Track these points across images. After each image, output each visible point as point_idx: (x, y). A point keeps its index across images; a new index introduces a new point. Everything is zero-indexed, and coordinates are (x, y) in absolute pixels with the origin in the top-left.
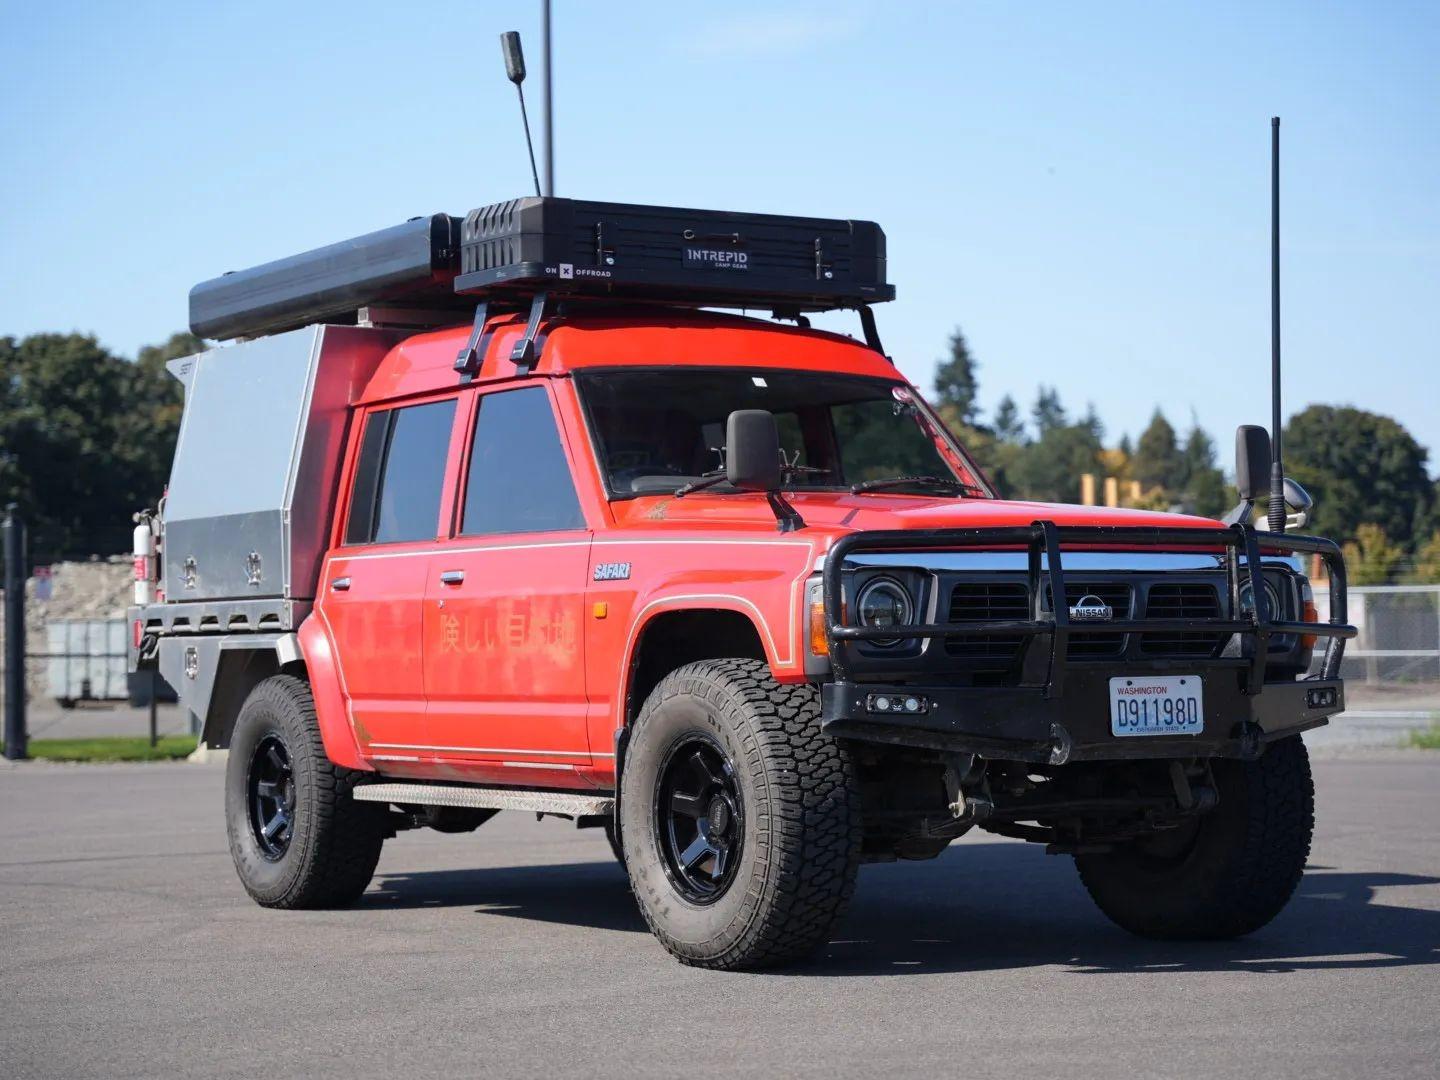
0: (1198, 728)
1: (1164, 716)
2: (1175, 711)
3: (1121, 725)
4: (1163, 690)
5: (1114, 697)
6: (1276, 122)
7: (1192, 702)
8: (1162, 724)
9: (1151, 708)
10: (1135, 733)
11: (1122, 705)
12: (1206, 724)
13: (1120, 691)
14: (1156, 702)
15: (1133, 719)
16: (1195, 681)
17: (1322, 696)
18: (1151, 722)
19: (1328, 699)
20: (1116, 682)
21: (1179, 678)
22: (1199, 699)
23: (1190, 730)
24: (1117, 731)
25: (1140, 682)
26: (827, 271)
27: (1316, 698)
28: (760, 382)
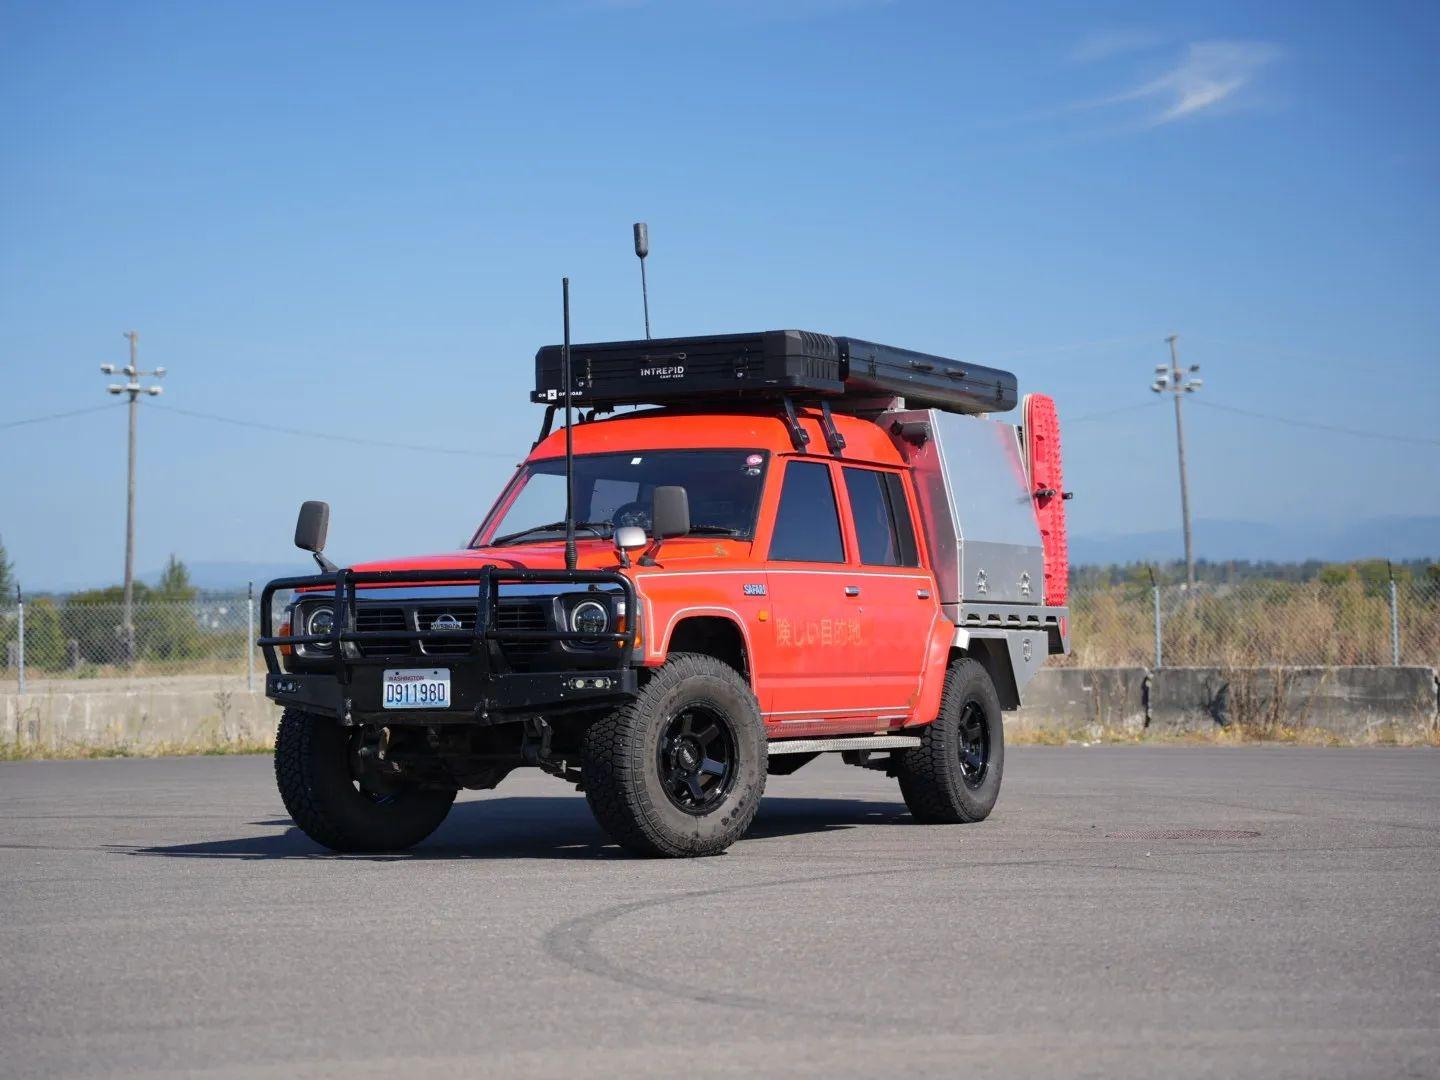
0: (447, 702)
1: (420, 696)
2: (428, 693)
3: (388, 701)
4: (422, 678)
5: (386, 684)
6: (565, 282)
7: (441, 687)
8: (419, 700)
9: (411, 690)
10: (399, 706)
11: (390, 688)
12: (453, 702)
13: (391, 679)
14: (415, 686)
15: (398, 697)
16: (446, 672)
17: (590, 682)
18: (411, 699)
19: (599, 684)
20: (388, 673)
21: (433, 670)
22: (447, 684)
23: (440, 705)
24: (386, 705)
25: (404, 673)
26: (738, 371)
27: (580, 684)
28: (636, 461)
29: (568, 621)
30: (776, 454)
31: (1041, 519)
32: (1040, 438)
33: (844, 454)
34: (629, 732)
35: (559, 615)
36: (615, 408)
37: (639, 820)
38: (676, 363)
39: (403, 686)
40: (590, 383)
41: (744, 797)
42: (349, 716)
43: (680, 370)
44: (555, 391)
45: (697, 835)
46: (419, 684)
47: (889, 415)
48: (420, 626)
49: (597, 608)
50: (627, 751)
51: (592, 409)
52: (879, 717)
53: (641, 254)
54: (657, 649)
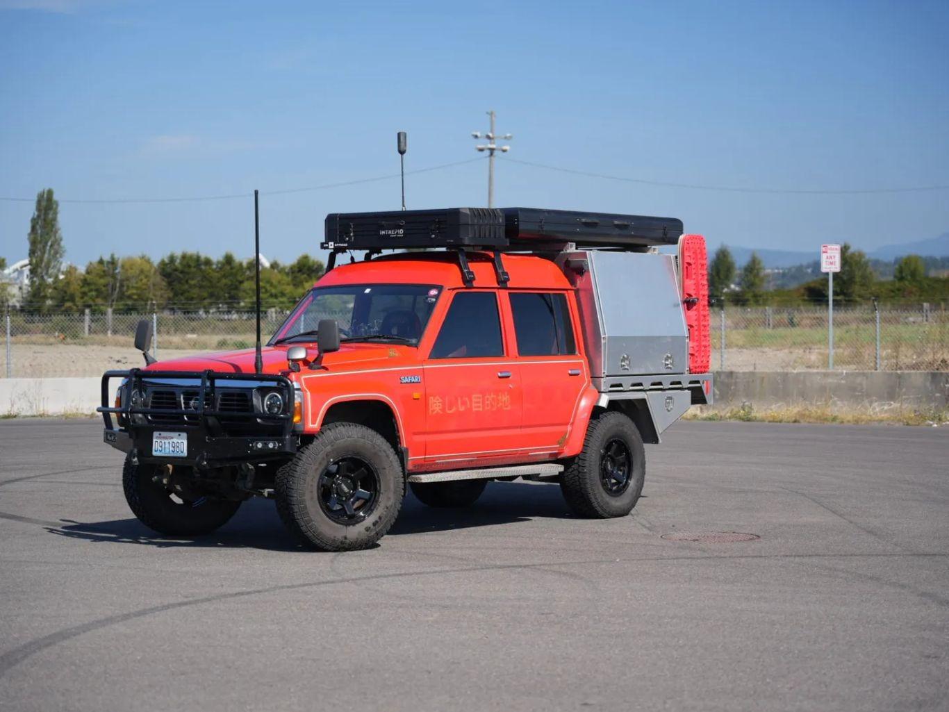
0: (185, 454)
1: (171, 449)
2: (176, 447)
3: (155, 451)
4: (172, 438)
5: (154, 440)
6: (256, 193)
7: (182, 444)
8: (171, 452)
9: (167, 445)
10: (161, 454)
11: (156, 443)
12: (188, 454)
13: (157, 438)
14: (169, 443)
15: (160, 449)
16: (184, 435)
17: (266, 444)
18: (167, 450)
19: (271, 446)
20: (156, 434)
21: (177, 434)
22: (185, 442)
23: (182, 455)
24: (154, 453)
25: (164, 434)
26: (433, 234)
27: (260, 445)
28: (368, 291)
29: (261, 404)
30: (448, 288)
31: (688, 318)
32: (689, 264)
33: (509, 285)
34: (296, 475)
35: (256, 401)
36: (383, 251)
37: (304, 529)
38: (400, 227)
39: (163, 442)
40: (353, 238)
41: (382, 514)
42: (136, 459)
43: (401, 231)
44: (332, 243)
45: (346, 538)
46: (171, 441)
47: (565, 254)
48: (184, 403)
49: (276, 396)
50: (295, 486)
51: (368, 251)
52: (530, 454)
53: (402, 152)
54: (314, 423)
